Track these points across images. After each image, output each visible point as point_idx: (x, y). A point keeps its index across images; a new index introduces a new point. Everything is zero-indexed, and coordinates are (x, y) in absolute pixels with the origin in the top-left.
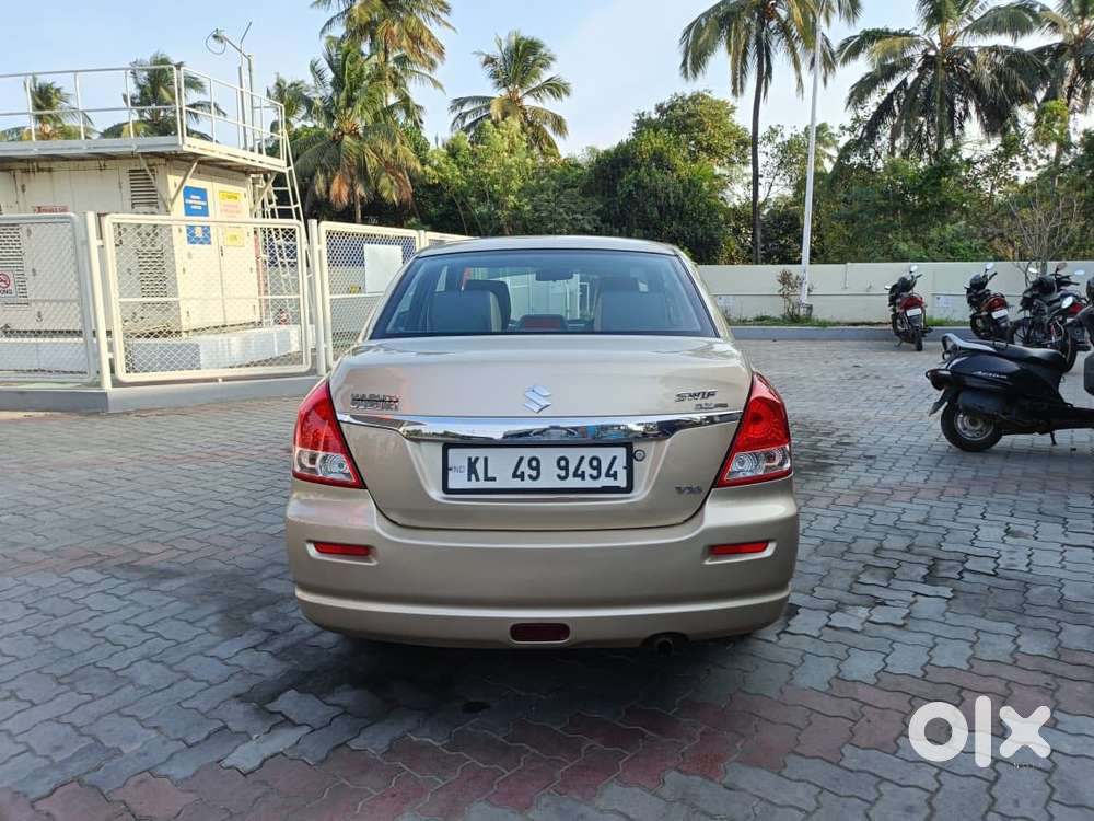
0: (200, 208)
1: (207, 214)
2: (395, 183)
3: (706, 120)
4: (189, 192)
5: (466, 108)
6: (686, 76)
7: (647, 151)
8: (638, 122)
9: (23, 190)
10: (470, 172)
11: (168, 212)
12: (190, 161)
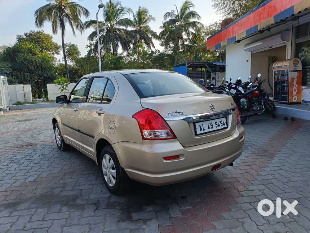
3: (44, 40)
6: (37, 25)
7: (26, 48)
8: (18, 38)
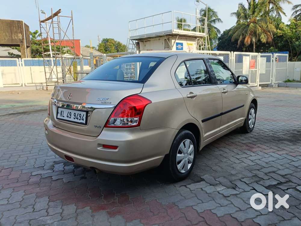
0: (181, 48)
1: (183, 50)
2: (266, 36)
4: (177, 44)
5: (298, 9)
9: (145, 46)
10: (294, 31)
11: (171, 50)
12: (177, 36)
